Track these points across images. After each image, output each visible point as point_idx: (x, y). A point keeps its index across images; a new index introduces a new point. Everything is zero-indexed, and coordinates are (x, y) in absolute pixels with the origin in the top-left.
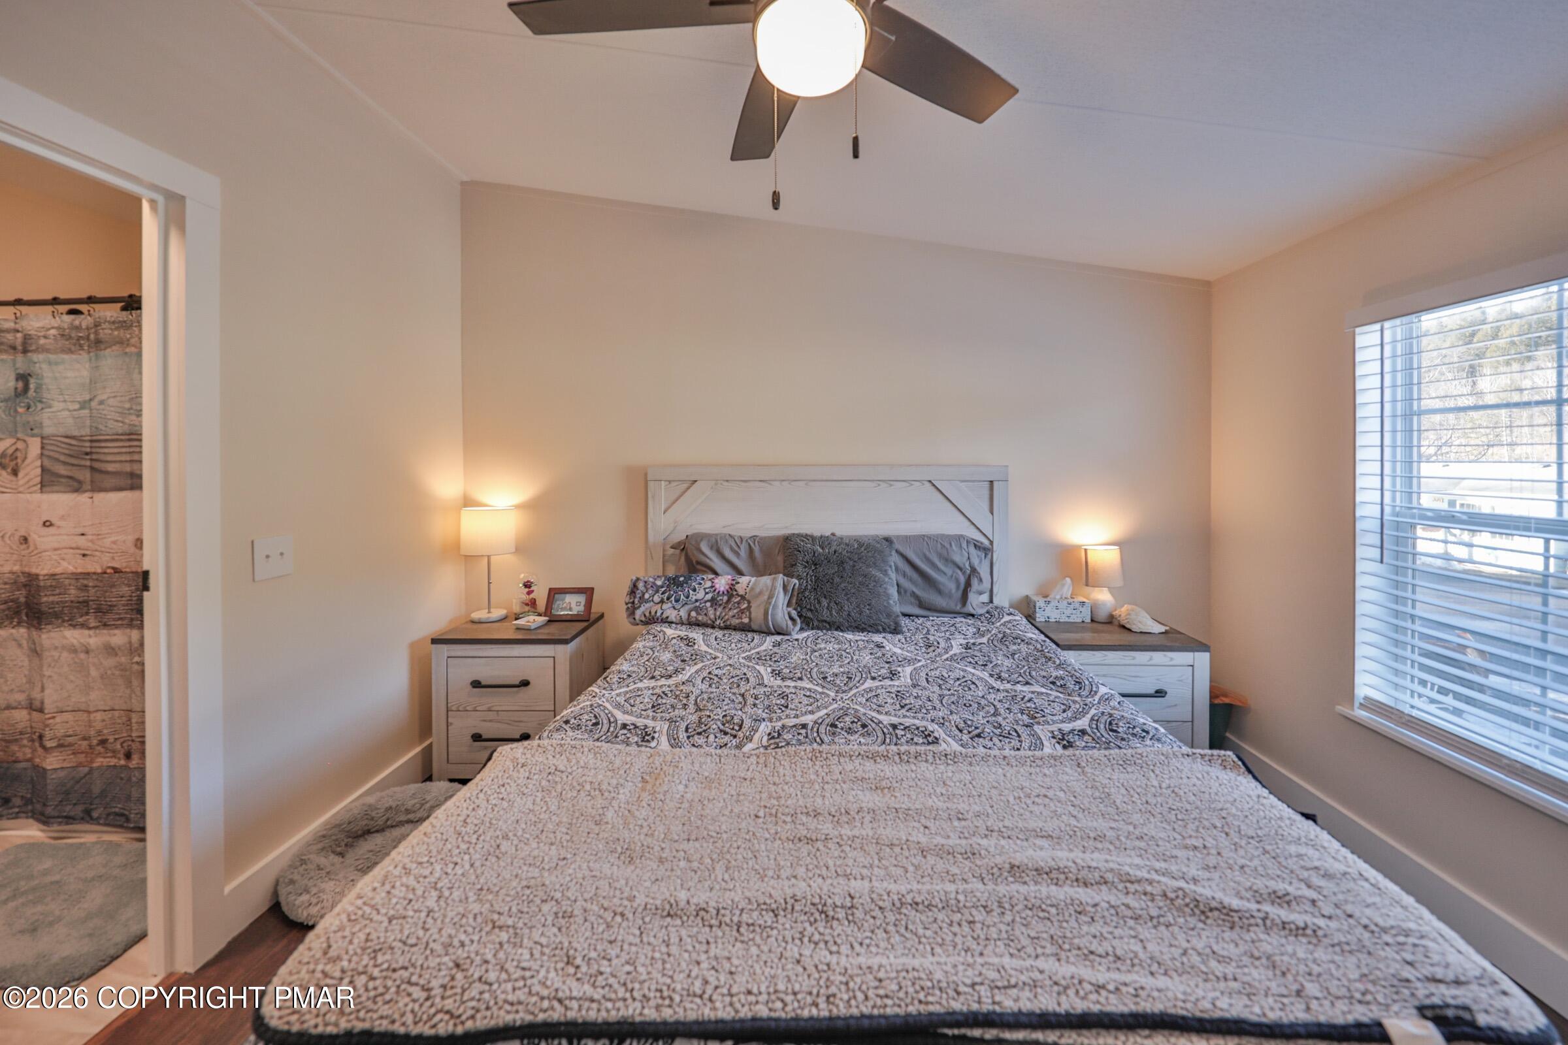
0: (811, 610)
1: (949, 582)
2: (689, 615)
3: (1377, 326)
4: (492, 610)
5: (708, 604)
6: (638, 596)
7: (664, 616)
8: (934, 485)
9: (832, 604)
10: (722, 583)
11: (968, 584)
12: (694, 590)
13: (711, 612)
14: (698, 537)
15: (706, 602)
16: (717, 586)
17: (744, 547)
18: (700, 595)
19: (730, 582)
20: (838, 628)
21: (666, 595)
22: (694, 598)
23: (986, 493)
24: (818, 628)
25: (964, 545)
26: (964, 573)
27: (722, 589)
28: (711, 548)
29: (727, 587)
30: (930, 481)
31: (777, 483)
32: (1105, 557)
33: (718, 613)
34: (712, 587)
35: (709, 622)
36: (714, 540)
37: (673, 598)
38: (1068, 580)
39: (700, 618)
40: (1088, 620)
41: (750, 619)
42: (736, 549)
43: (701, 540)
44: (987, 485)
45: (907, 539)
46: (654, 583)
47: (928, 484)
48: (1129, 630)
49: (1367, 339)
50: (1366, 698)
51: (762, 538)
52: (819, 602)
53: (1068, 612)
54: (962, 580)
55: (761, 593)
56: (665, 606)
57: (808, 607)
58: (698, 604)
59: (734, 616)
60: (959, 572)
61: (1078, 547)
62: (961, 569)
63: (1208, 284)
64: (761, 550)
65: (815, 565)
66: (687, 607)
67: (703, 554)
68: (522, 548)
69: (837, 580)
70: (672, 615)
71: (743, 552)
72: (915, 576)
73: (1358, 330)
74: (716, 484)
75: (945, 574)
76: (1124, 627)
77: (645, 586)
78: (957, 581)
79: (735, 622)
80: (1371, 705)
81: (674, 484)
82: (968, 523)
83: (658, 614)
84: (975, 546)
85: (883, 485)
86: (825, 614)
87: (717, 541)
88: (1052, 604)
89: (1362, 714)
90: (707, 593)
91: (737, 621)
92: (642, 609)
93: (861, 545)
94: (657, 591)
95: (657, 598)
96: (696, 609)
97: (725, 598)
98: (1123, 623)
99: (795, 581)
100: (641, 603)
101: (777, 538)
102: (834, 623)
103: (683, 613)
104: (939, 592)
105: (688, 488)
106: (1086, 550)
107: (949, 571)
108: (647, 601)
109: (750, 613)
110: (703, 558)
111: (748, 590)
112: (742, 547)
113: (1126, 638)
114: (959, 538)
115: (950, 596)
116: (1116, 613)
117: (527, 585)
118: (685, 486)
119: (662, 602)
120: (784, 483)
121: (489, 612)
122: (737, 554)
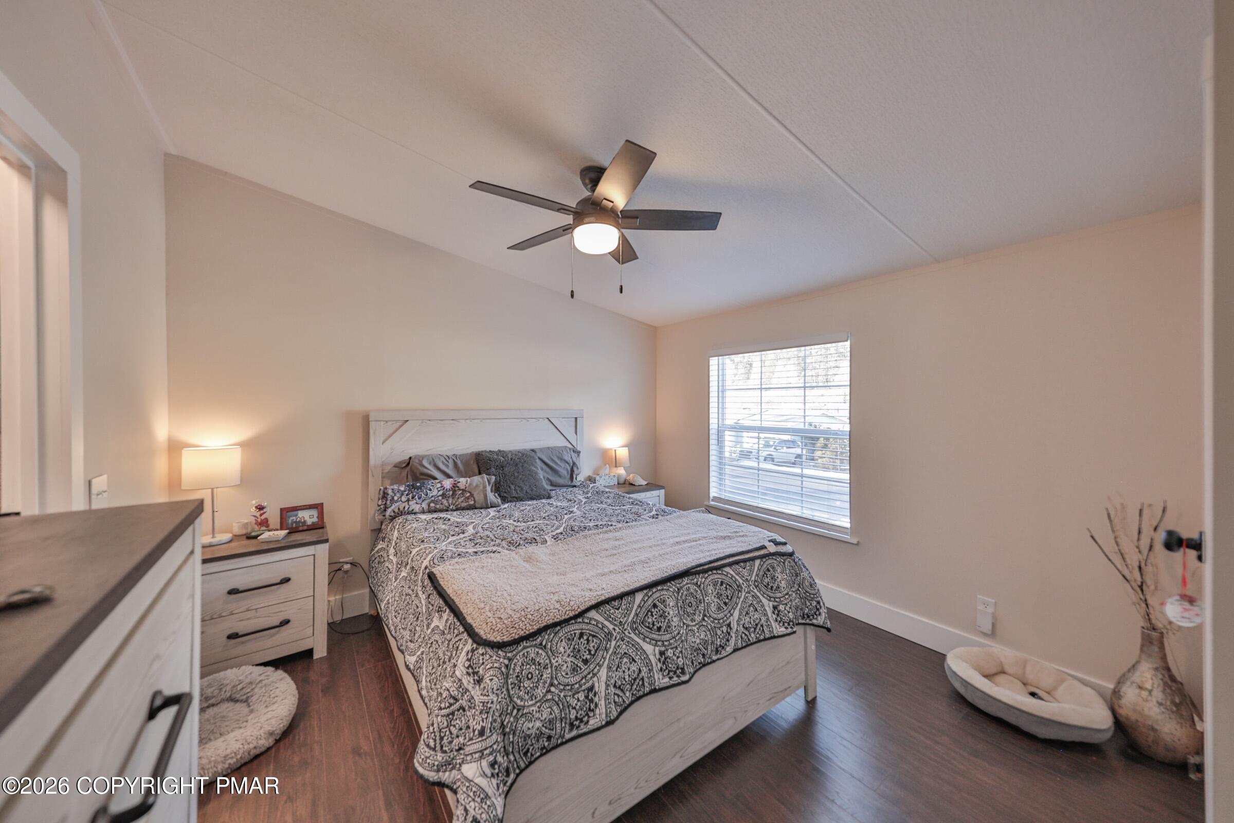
0: (505, 492)
1: (564, 470)
2: (429, 506)
3: (717, 358)
4: (216, 535)
5: (440, 498)
6: (389, 499)
7: (410, 509)
8: (550, 420)
9: (517, 488)
10: (448, 483)
11: (572, 471)
12: (430, 490)
13: (445, 502)
14: (421, 458)
15: (438, 497)
16: (445, 486)
17: (451, 461)
18: (435, 492)
19: (453, 482)
20: (521, 500)
21: (411, 495)
22: (431, 495)
23: (573, 423)
24: (511, 501)
25: (569, 451)
26: (570, 465)
27: (448, 487)
28: (430, 464)
29: (451, 486)
30: (548, 418)
31: (463, 421)
32: (623, 453)
33: (450, 502)
34: (442, 487)
35: (445, 508)
36: (431, 459)
37: (416, 497)
38: (607, 465)
39: (438, 506)
40: (616, 483)
41: (475, 501)
42: (446, 462)
43: (423, 459)
44: (574, 419)
45: (541, 449)
46: (399, 489)
47: (547, 420)
48: (634, 485)
49: (713, 362)
50: (714, 497)
51: (460, 455)
52: (510, 487)
53: (608, 481)
54: (569, 469)
55: (477, 486)
56: (411, 503)
57: (504, 491)
58: (433, 498)
59: (462, 502)
60: (567, 465)
61: (611, 449)
62: (568, 463)
63: (655, 328)
64: (461, 462)
65: (502, 467)
66: (426, 502)
67: (426, 468)
68: (247, 480)
69: (516, 474)
70: (417, 508)
71: (451, 464)
72: (548, 469)
73: (711, 358)
74: (422, 423)
75: (561, 466)
76: (632, 484)
77: (393, 492)
78: (567, 470)
79: (464, 505)
80: (716, 499)
81: (389, 423)
82: (565, 440)
83: (406, 509)
84: (574, 451)
85: (524, 421)
86: (514, 494)
87: (433, 460)
88: (602, 478)
89: (712, 503)
90: (439, 491)
91: (466, 504)
92: (393, 507)
93: (523, 455)
94: (402, 495)
95: (404, 498)
96: (432, 501)
97: (451, 493)
98: (631, 482)
99: (493, 478)
100: (392, 504)
101: (471, 454)
102: (520, 497)
103: (425, 505)
104: (560, 476)
105: (401, 426)
106: (615, 450)
107: (563, 465)
108: (396, 502)
109: (474, 498)
110: (425, 471)
111: (467, 485)
112: (450, 461)
113: (632, 488)
114: (566, 447)
115: (565, 478)
116: (628, 478)
117: (260, 508)
118: (399, 424)
119: (408, 500)
120: (468, 421)
121: (213, 537)
122: (447, 466)
